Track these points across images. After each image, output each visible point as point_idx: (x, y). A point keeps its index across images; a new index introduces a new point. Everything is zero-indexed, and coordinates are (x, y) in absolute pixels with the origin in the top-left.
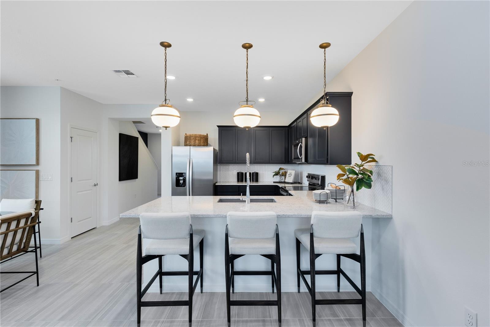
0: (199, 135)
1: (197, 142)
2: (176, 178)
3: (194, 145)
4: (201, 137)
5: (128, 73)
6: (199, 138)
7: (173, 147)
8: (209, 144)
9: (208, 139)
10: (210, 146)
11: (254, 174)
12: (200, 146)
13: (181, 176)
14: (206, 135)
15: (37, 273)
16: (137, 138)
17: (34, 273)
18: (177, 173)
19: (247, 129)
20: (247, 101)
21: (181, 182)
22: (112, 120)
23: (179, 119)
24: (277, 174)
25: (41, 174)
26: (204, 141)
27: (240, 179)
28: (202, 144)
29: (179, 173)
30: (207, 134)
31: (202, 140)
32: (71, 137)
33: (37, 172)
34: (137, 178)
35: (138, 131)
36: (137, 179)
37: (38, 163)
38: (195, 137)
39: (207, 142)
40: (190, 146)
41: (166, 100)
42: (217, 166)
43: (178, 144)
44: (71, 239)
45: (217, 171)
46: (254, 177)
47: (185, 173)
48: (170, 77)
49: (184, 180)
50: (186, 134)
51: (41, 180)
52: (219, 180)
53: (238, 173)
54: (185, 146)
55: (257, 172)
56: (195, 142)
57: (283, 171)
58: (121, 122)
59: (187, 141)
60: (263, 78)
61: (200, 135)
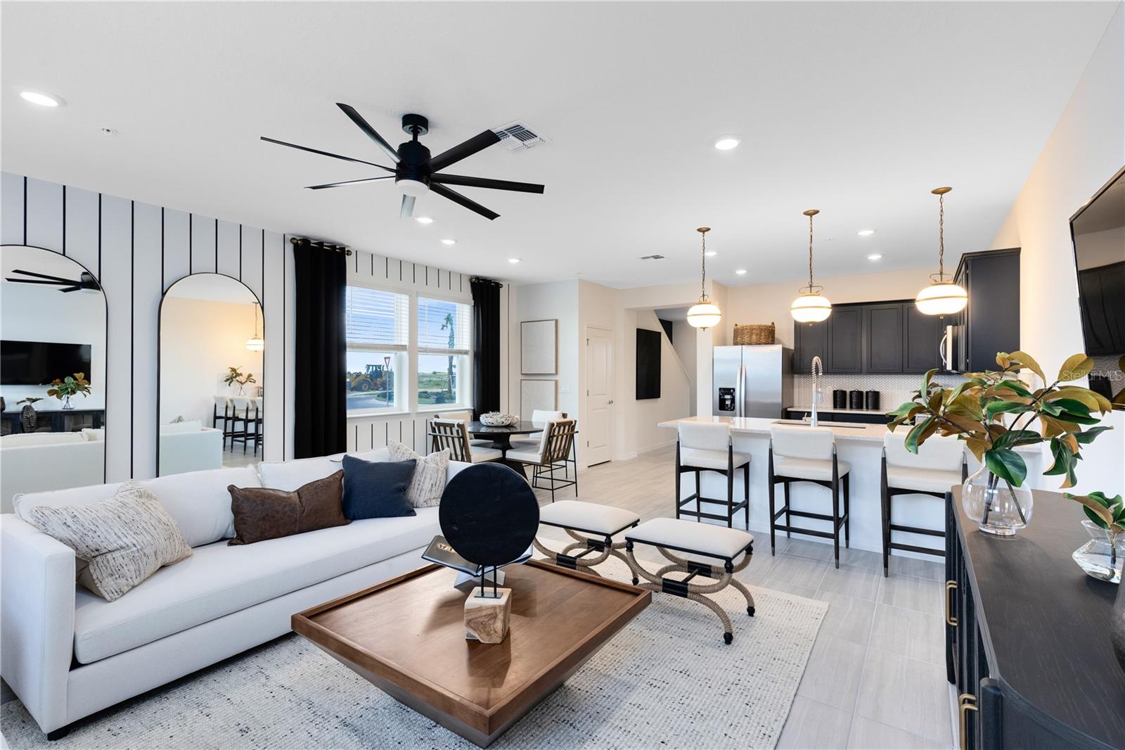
0: (757, 325)
1: (754, 337)
2: (720, 396)
3: (750, 344)
4: (762, 330)
5: (656, 257)
6: (758, 331)
7: (715, 347)
8: (777, 339)
9: (774, 331)
10: (779, 343)
11: (870, 394)
12: (760, 344)
13: (728, 394)
14: (770, 324)
15: (576, 483)
16: (660, 333)
17: (573, 483)
18: (720, 389)
19: (811, 325)
20: (811, 286)
21: (728, 402)
22: (628, 310)
23: (720, 317)
25: (560, 385)
26: (768, 335)
27: (838, 403)
28: (763, 341)
29: (724, 389)
30: (773, 323)
31: (762, 334)
32: (588, 340)
33: (556, 382)
34: (659, 397)
35: (660, 320)
36: (659, 399)
37: (557, 373)
38: (751, 329)
39: (773, 337)
40: (742, 344)
41: (704, 295)
42: (793, 377)
43: (723, 343)
44: (587, 468)
45: (793, 387)
46: (869, 401)
47: (734, 389)
48: (710, 254)
49: (733, 400)
50: (736, 325)
52: (796, 403)
53: (835, 392)
54: (734, 344)
55: (877, 390)
56: (751, 338)
57: (938, 389)
58: (640, 312)
59: (737, 337)
60: (857, 233)
61: (760, 326)
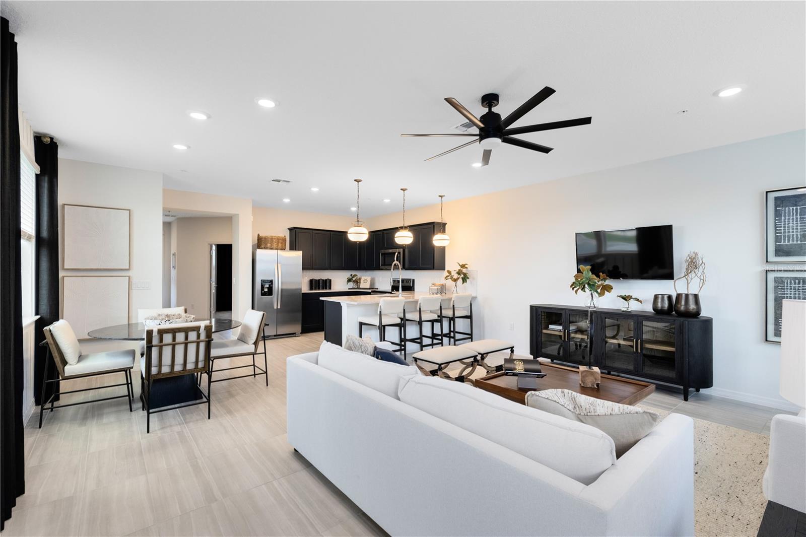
24: (349, 280)
51: (133, 288)
